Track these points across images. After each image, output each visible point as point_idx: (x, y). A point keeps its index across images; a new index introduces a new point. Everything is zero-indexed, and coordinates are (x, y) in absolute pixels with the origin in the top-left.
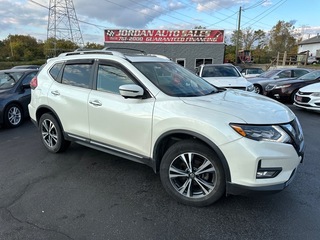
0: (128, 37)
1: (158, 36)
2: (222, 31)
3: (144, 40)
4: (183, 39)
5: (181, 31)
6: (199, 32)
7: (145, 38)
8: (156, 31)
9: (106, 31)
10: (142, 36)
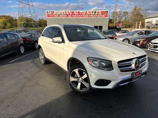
0: (59, 15)
3: (67, 17)
4: (87, 16)
5: (86, 12)
6: (95, 12)
8: (73, 12)
9: (47, 12)
10: (66, 14)
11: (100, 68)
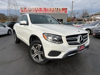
0: (30, 11)
1: (42, 10)
2: (67, 8)
3: (36, 12)
4: (51, 11)
5: (51, 8)
6: (58, 8)
7: (37, 11)
8: (41, 8)
9: (21, 8)
10: (36, 10)
11: (53, 42)
